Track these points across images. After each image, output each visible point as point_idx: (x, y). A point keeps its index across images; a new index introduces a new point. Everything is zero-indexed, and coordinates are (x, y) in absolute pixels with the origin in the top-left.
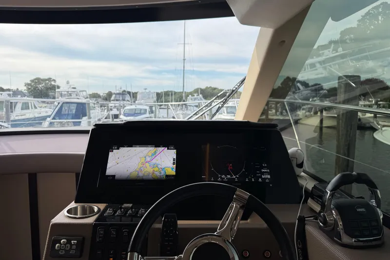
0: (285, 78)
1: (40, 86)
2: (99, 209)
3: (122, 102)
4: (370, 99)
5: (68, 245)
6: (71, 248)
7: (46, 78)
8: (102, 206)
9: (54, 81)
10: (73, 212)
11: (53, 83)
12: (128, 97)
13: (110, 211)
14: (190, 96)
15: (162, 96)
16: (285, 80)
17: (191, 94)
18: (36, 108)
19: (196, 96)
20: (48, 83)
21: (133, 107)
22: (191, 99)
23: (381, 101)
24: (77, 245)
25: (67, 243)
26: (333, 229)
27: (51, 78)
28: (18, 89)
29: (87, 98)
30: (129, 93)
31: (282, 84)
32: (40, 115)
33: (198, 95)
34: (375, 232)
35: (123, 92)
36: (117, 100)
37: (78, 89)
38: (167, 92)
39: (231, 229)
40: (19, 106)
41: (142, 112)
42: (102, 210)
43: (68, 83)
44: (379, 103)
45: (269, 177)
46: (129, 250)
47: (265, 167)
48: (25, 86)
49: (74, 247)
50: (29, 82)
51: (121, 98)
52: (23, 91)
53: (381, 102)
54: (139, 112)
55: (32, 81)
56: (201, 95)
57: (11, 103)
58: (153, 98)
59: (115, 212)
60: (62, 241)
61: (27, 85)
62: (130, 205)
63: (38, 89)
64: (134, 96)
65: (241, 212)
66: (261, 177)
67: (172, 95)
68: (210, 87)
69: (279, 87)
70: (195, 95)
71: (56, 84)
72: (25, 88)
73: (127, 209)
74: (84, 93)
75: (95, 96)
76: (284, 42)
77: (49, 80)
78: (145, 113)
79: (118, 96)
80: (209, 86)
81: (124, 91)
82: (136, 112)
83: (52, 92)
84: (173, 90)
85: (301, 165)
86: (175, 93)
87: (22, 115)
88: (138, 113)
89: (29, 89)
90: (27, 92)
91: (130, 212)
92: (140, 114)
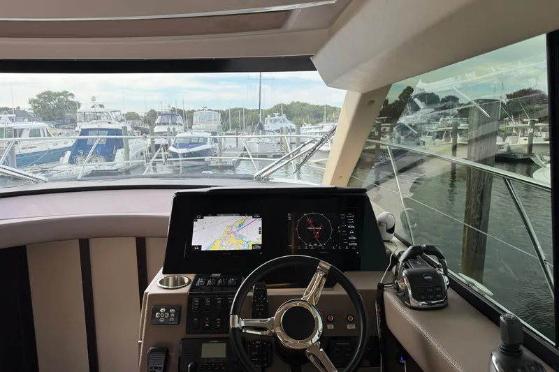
0: (405, 88)
1: (52, 103)
2: (190, 280)
3: (171, 127)
4: (525, 120)
5: (168, 314)
6: (170, 317)
7: (61, 91)
8: (192, 277)
9: (72, 95)
10: (165, 283)
11: (70, 99)
12: (179, 119)
13: (200, 282)
14: (269, 116)
15: (228, 117)
16: (405, 91)
17: (271, 112)
18: (49, 135)
19: (277, 117)
20: (63, 99)
21: (188, 134)
22: (271, 121)
23: (540, 121)
24: (175, 313)
25: (166, 312)
26: (404, 295)
27: (67, 92)
28: (19, 108)
29: (122, 120)
30: (181, 112)
31: (399, 97)
32: (56, 147)
33: (280, 115)
34: (439, 296)
35: (172, 111)
36: (164, 124)
37: (107, 108)
38: (235, 110)
39: (315, 295)
40: (26, 135)
41: (201, 141)
42: (192, 280)
43: (94, 99)
44: (536, 125)
45: (356, 244)
46: (231, 313)
47: (352, 234)
48: (30, 103)
49: (173, 315)
50: (36, 98)
51: (170, 121)
52: (26, 110)
53: (539, 124)
54: (197, 141)
55: (39, 96)
56: (284, 116)
57: (15, 130)
58: (216, 120)
59: (206, 282)
60: (161, 310)
61: (32, 101)
62: (219, 275)
63: (49, 108)
64: (188, 116)
65: (324, 281)
66: (348, 245)
67: (242, 113)
68: (298, 102)
69: (397, 101)
70: (276, 114)
71: (75, 100)
72: (30, 106)
73: (217, 279)
74: (118, 113)
75: (131, 116)
76: (374, 101)
77: (65, 93)
78: (204, 143)
79: (165, 117)
80: (295, 101)
81: (174, 110)
82: (192, 141)
83: (68, 112)
84: (244, 107)
85: (391, 230)
86: (247, 111)
87: (31, 148)
88: (194, 143)
89: (36, 107)
90: (32, 111)
91: (220, 281)
92: (198, 144)
